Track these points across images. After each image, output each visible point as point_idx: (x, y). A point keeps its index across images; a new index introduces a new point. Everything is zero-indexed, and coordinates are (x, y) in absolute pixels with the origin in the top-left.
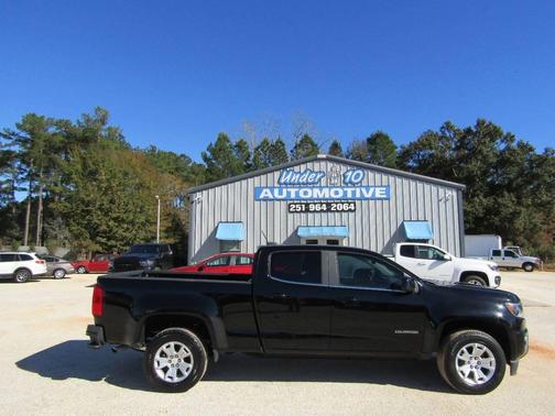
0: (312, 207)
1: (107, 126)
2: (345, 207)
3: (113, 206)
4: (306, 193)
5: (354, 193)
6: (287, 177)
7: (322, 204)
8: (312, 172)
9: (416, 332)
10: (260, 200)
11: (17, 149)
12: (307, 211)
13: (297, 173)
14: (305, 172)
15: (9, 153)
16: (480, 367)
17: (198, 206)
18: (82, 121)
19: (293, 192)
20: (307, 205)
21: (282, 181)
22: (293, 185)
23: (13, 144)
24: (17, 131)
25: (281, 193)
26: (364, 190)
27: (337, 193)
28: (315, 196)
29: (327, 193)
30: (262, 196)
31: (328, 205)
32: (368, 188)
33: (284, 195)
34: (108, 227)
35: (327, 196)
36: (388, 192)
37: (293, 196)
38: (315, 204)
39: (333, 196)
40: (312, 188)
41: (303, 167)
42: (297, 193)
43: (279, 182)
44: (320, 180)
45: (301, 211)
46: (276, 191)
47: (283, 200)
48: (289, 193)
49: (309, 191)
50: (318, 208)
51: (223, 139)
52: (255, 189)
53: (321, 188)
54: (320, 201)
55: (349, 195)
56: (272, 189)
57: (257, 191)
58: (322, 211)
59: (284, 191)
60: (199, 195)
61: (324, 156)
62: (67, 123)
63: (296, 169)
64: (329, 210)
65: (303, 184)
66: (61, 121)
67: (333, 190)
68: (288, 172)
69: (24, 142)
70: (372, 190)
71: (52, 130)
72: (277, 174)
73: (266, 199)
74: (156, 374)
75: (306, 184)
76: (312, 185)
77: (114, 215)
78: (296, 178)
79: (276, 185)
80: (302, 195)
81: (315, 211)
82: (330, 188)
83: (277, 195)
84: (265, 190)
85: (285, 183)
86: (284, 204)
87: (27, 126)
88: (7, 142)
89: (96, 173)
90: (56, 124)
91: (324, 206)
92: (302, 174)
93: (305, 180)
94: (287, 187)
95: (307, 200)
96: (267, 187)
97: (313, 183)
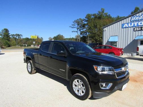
1: (104, 13)
6: (134, 19)
10: (123, 28)
11: (86, 23)
12: (141, 30)
13: (138, 16)
14: (141, 15)
15: (84, 24)
17: (105, 32)
19: (136, 24)
20: (141, 28)
21: (132, 20)
22: (136, 21)
24: (85, 19)
25: (131, 25)
30: (124, 27)
37: (136, 25)
41: (140, 14)
42: (137, 24)
43: (131, 21)
45: (139, 30)
46: (129, 24)
47: (132, 27)
48: (134, 24)
52: (122, 24)
56: (128, 24)
57: (123, 25)
60: (105, 29)
63: (137, 15)
65: (140, 20)
68: (134, 17)
69: (87, 21)
72: (130, 18)
73: (126, 27)
74: (28, 69)
78: (137, 18)
79: (130, 22)
80: (139, 24)
83: (130, 26)
84: (125, 25)
85: (133, 21)
86: (132, 29)
87: (87, 17)
88: (83, 21)
89: (96, 26)
90: (93, 15)
92: (140, 16)
93: (141, 18)
94: (134, 22)
95: (141, 26)
96: (126, 23)
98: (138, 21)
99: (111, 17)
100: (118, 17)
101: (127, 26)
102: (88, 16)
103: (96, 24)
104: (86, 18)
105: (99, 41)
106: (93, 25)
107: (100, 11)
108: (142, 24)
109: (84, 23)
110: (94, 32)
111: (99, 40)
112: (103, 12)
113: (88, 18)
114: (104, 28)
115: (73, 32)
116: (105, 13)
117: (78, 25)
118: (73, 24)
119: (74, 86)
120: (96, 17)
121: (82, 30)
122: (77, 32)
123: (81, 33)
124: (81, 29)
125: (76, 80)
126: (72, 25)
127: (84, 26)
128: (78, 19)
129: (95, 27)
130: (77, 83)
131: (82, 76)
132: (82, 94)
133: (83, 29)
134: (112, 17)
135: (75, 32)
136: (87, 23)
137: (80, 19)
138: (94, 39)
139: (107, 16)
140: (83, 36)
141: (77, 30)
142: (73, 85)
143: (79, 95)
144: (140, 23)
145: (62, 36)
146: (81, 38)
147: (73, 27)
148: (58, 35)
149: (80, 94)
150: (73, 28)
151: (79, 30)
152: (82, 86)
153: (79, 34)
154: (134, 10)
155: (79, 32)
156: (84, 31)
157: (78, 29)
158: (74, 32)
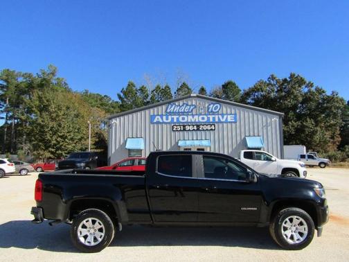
0: (187, 128)
1: (56, 77)
2: (209, 128)
3: (60, 129)
4: (183, 119)
5: (214, 118)
6: (172, 108)
7: (193, 126)
8: (187, 105)
9: (255, 209)
10: (154, 123)
12: (184, 130)
13: (177, 106)
14: (183, 105)
16: (297, 231)
18: (40, 74)
20: (184, 126)
21: (168, 111)
22: (174, 113)
25: (167, 119)
26: (220, 117)
27: (203, 118)
28: (189, 121)
29: (197, 119)
30: (155, 121)
31: (198, 126)
32: (223, 115)
33: (169, 120)
34: (57, 141)
35: (197, 121)
36: (235, 118)
37: (175, 121)
38: (189, 126)
39: (201, 120)
41: (181, 103)
42: (178, 119)
43: (166, 111)
44: (192, 110)
45: (181, 130)
46: (164, 117)
47: (169, 123)
48: (173, 119)
49: (186, 117)
50: (191, 128)
51: (131, 85)
52: (151, 116)
53: (193, 115)
54: (192, 124)
55: (211, 120)
56: (162, 116)
57: (152, 117)
58: (194, 130)
59: (170, 117)
60: (114, 121)
61: (195, 95)
62: (30, 76)
63: (177, 103)
64: (198, 129)
65: (181, 113)
66: (26, 74)
67: (201, 117)
68: (172, 105)
69: (2, 87)
70: (225, 116)
71: (21, 79)
72: (164, 107)
73: (158, 123)
74: (79, 240)
75: (183, 113)
76: (187, 114)
77: (61, 134)
78: (177, 109)
79: (164, 113)
80: (181, 120)
81: (189, 130)
82: (199, 115)
83: (165, 120)
84: (157, 117)
85: (170, 112)
86: (169, 126)
87: (4, 77)
90: (23, 76)
91: (195, 127)
92: (181, 107)
93: (183, 110)
94: (172, 115)
95: (184, 123)
96: (158, 115)
97: (188, 112)
98: (179, 114)
101: (161, 121)
107: (47, 71)
108: (186, 120)
112: (53, 74)
114: (112, 119)
136: (3, 94)
144: (181, 117)
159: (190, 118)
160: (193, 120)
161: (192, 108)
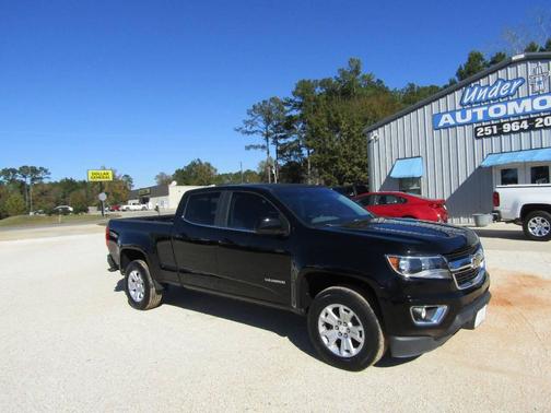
0: (507, 127)
1: (361, 75)
4: (497, 111)
7: (520, 121)
8: (504, 82)
9: (283, 282)
10: (439, 129)
11: (295, 113)
12: (501, 133)
13: (484, 88)
14: (496, 83)
15: (290, 117)
17: (375, 145)
18: (339, 76)
19: (480, 112)
20: (500, 125)
21: (466, 101)
22: (479, 103)
23: (292, 109)
24: (293, 98)
25: (464, 116)
28: (511, 112)
29: (527, 105)
30: (441, 124)
31: (531, 121)
35: (529, 109)
37: (480, 117)
38: (511, 123)
40: (505, 103)
41: (492, 78)
42: (485, 113)
43: (461, 104)
44: (517, 89)
45: (493, 135)
46: (458, 114)
47: (468, 124)
48: (475, 114)
49: (502, 107)
50: (515, 126)
51: (474, 58)
53: (519, 100)
54: (518, 118)
56: (453, 114)
57: (436, 118)
58: (522, 130)
59: (469, 113)
60: (375, 133)
61: (522, 56)
62: (329, 82)
63: (483, 82)
64: (532, 128)
65: (494, 99)
66: (324, 80)
67: (537, 101)
68: (473, 89)
69: (300, 106)
71: (318, 90)
72: (458, 94)
73: (447, 127)
74: (130, 294)
75: (497, 99)
76: (506, 98)
77: (356, 161)
78: (483, 94)
79: (458, 107)
80: (492, 114)
81: (511, 132)
82: (533, 98)
83: (459, 120)
84: (444, 117)
85: (469, 103)
86: (469, 129)
87: (300, 91)
88: (286, 108)
89: (337, 123)
90: (320, 84)
91: (525, 122)
92: (492, 87)
93: (495, 94)
94: (472, 108)
95: (499, 119)
96: (447, 112)
97: (507, 96)
98: (488, 102)
99: (384, 91)
100: (412, 86)
101: (452, 122)
102: (304, 89)
103: (336, 115)
104: (294, 94)
105: (350, 177)
106: (324, 121)
107: (346, 68)
108: (502, 113)
109: (288, 114)
110: (328, 146)
111: (349, 173)
112: (357, 71)
113: (302, 96)
114: (371, 131)
115: (248, 148)
116: (364, 77)
117: (268, 121)
118: (249, 118)
119: (322, 329)
120: (331, 92)
121: (281, 141)
122: (263, 147)
123: (280, 153)
124: (281, 137)
125: (329, 309)
126: (246, 123)
127: (289, 125)
128: (264, 102)
129: (335, 126)
130: (333, 319)
131: (349, 293)
132: (354, 351)
133: (285, 137)
134: (391, 89)
135: (256, 147)
136: (302, 115)
137: (273, 100)
138: (330, 172)
139: (370, 84)
140: (289, 163)
141: (265, 143)
142: (320, 324)
143: (345, 354)
144: (492, 108)
145: (209, 165)
146: (282, 170)
147: (248, 129)
148: (194, 164)
149: (348, 351)
150: (248, 133)
151: (271, 140)
152: (350, 324)
153: (274, 155)
154: (466, 61)
155: (273, 149)
156: (291, 144)
157: (267, 136)
158: (252, 150)
159: (512, 108)
160: (519, 111)
161: (515, 84)
